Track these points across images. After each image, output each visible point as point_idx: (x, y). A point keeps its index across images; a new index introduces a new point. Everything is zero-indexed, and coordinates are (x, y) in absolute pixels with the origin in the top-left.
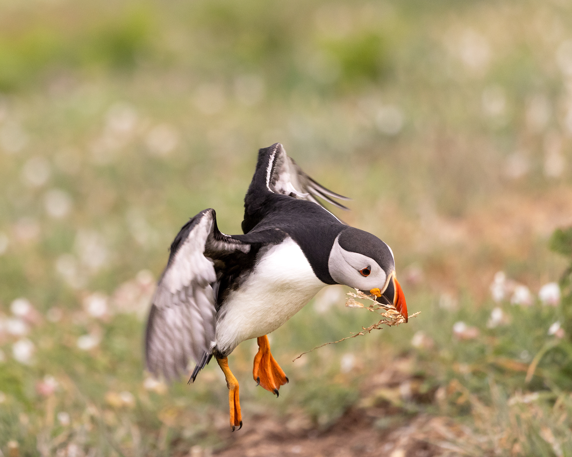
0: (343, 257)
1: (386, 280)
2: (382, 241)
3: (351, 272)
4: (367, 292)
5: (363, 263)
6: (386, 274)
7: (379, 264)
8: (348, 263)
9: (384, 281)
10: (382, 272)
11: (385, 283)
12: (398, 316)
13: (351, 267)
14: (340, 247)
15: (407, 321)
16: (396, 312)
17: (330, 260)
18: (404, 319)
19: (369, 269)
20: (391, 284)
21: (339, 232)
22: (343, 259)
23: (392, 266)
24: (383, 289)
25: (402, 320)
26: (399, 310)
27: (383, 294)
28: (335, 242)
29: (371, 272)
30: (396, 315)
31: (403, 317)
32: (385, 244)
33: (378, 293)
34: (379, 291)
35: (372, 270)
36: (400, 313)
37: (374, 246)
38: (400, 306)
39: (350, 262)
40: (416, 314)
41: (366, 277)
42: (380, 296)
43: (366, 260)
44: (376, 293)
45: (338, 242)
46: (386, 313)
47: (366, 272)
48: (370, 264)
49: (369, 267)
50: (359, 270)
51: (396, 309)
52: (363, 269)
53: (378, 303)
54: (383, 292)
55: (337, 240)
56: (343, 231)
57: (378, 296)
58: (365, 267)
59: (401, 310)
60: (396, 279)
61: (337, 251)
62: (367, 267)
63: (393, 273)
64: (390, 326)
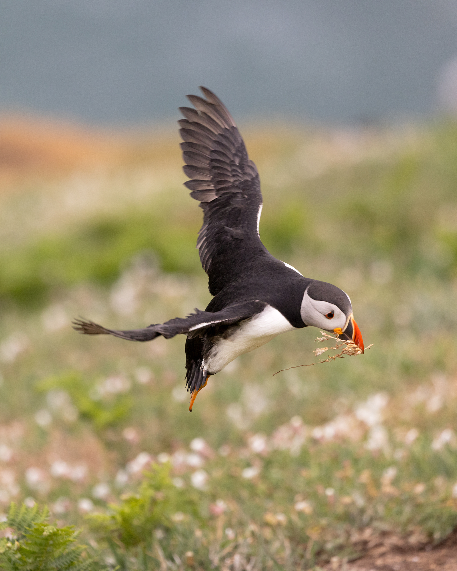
0: (312, 305)
1: (346, 321)
2: (341, 290)
3: (318, 316)
4: (331, 331)
5: (328, 308)
6: (346, 316)
7: (340, 309)
8: (316, 309)
9: (344, 322)
10: (343, 315)
11: (346, 323)
12: (357, 349)
13: (318, 312)
14: (309, 297)
15: (363, 352)
16: (355, 346)
17: (302, 309)
18: (361, 351)
19: (332, 313)
20: (350, 324)
21: (307, 286)
22: (312, 307)
23: (351, 310)
24: (343, 328)
25: (359, 352)
26: (357, 344)
27: (344, 332)
28: (305, 294)
29: (334, 316)
30: (355, 348)
31: (360, 349)
32: (344, 292)
33: (340, 331)
34: (341, 329)
35: (335, 314)
36: (358, 346)
37: (335, 295)
38: (357, 341)
39: (317, 308)
40: (370, 346)
41: (330, 319)
42: (342, 334)
43: (330, 306)
44: (339, 331)
45: (307, 293)
46: (347, 348)
47: (330, 316)
48: (333, 309)
49: (333, 311)
50: (325, 314)
51: (354, 343)
52: (328, 313)
54: (344, 330)
55: (306, 292)
56: (310, 284)
57: (340, 334)
58: (330, 312)
59: (359, 344)
60: (354, 320)
61: (307, 301)
62: (331, 312)
63: (351, 316)
64: (350, 356)
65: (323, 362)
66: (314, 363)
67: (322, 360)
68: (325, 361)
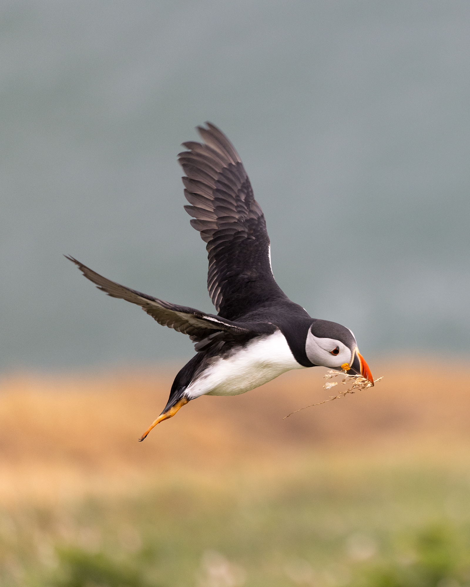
1: (352, 355)
3: (324, 354)
4: (339, 368)
5: (332, 345)
6: (351, 350)
7: (344, 344)
8: (320, 347)
9: (350, 356)
10: (347, 349)
11: (352, 357)
12: (366, 382)
13: (323, 350)
14: (313, 335)
15: (373, 385)
16: (364, 379)
17: (306, 347)
18: (371, 383)
19: (337, 349)
20: (356, 358)
21: (311, 324)
22: (316, 344)
23: (355, 344)
24: (350, 363)
25: (369, 385)
26: (365, 377)
27: (351, 367)
28: (308, 332)
29: (340, 351)
30: (363, 381)
31: (369, 382)
32: (347, 328)
33: (347, 367)
34: (348, 364)
35: (340, 349)
36: (367, 379)
37: (338, 331)
38: (366, 374)
39: (322, 346)
40: (380, 379)
41: (336, 355)
42: (350, 369)
43: (334, 343)
44: (346, 367)
45: (311, 331)
46: (356, 382)
47: (336, 352)
48: (338, 345)
49: (338, 347)
50: (331, 351)
51: (363, 377)
52: (333, 350)
53: (348, 375)
54: (351, 365)
55: (310, 330)
56: (314, 323)
57: (347, 369)
58: (335, 348)
59: (367, 377)
60: (359, 353)
61: (311, 339)
62: (336, 348)
63: (356, 349)
64: (361, 390)
65: (333, 399)
66: (324, 401)
67: (332, 397)
68: (336, 398)
